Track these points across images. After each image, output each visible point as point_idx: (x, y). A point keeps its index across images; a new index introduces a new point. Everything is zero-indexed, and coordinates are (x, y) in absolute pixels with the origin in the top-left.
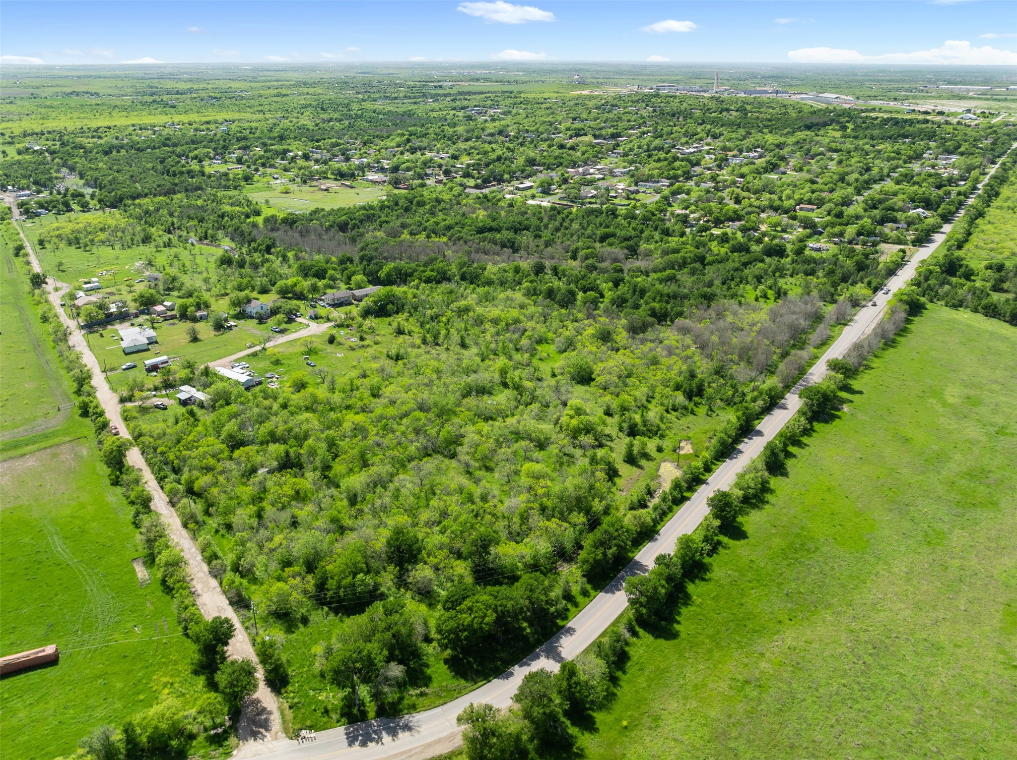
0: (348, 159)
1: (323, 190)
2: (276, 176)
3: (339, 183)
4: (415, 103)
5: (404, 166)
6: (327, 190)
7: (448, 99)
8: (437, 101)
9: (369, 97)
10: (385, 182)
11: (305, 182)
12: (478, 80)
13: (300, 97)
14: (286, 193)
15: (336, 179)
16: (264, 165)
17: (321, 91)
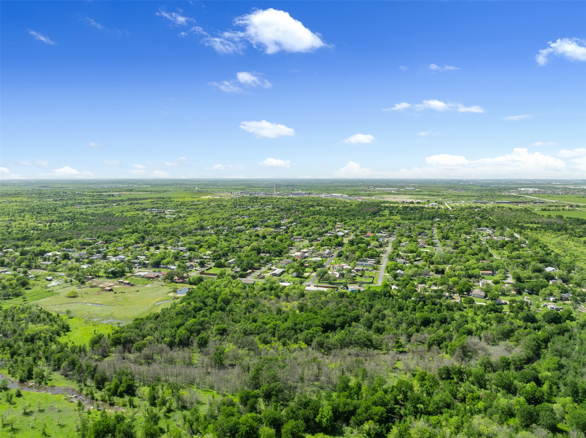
0: (105, 257)
1: (106, 290)
2: (49, 278)
3: (116, 280)
4: (105, 207)
5: (165, 261)
6: (111, 290)
7: (126, 203)
8: (119, 205)
9: (67, 203)
10: (158, 277)
11: (83, 283)
12: (131, 190)
13: (12, 204)
14: (74, 297)
15: (108, 277)
16: (29, 267)
17: (25, 200)
